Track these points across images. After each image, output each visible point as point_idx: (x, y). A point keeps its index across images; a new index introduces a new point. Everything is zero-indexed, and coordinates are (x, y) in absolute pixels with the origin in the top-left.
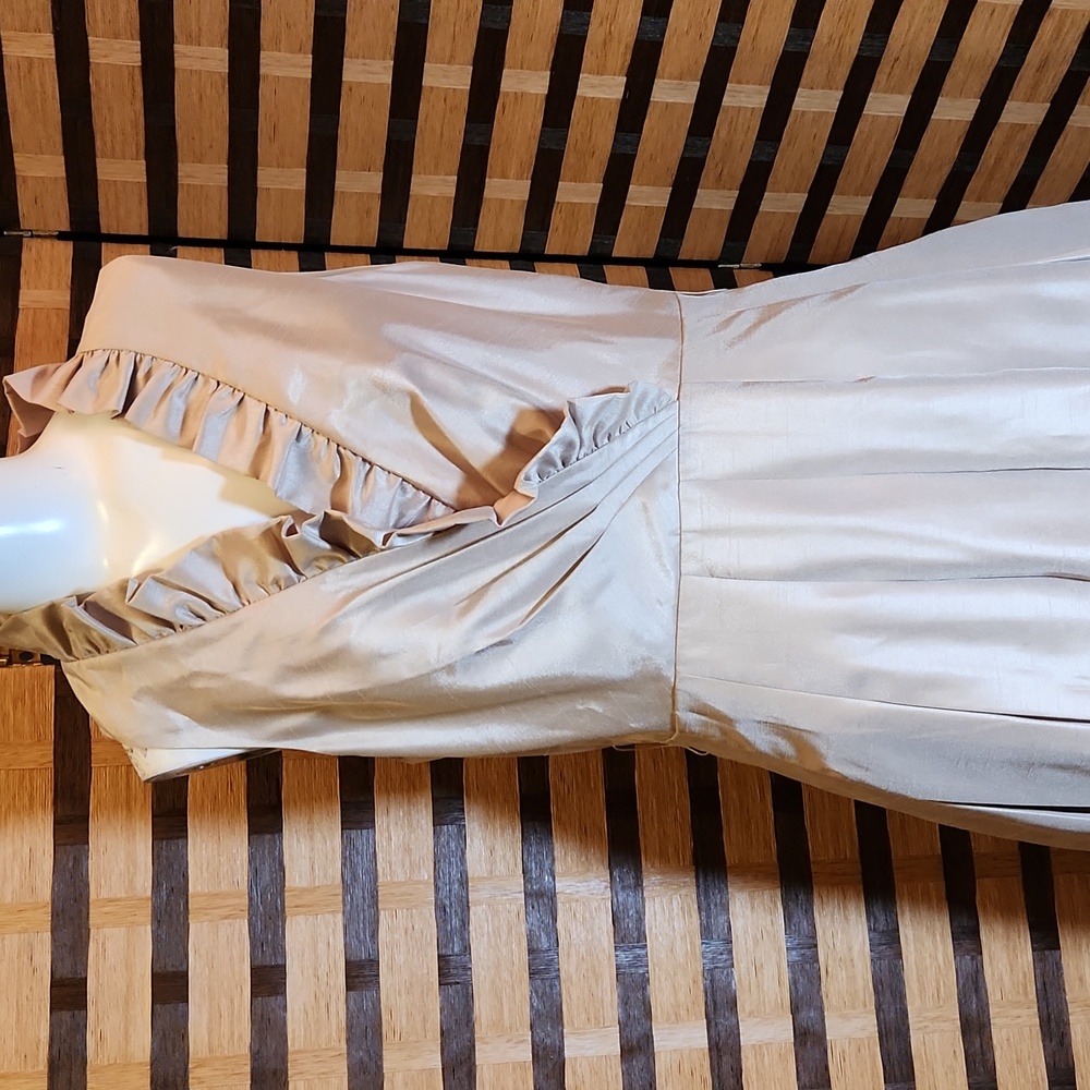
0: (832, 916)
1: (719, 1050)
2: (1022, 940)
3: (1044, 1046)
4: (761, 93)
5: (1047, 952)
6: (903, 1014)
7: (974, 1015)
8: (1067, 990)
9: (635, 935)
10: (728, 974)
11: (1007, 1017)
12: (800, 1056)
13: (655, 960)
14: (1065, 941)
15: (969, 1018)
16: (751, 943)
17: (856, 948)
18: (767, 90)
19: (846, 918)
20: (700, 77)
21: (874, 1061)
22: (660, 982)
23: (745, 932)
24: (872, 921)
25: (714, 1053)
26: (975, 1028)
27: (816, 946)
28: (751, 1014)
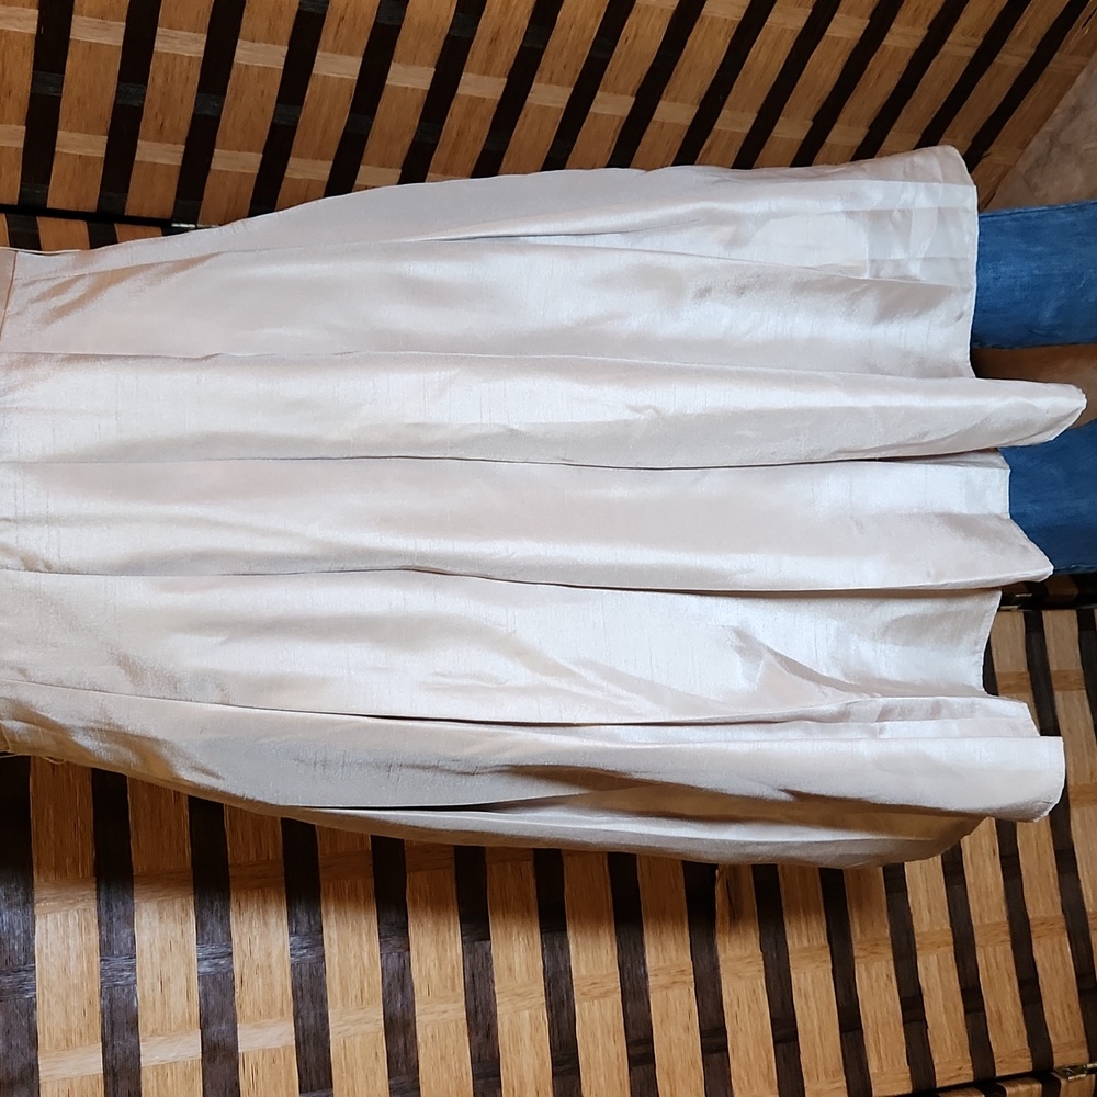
0: (251, 921)
1: (115, 1075)
2: (452, 934)
3: (470, 1041)
4: (196, 41)
5: (476, 944)
6: (324, 1018)
7: (399, 1013)
8: (496, 979)
9: (22, 957)
10: (129, 992)
11: (432, 1013)
12: (207, 1073)
13: (45, 983)
14: (496, 932)
15: (394, 1018)
16: (157, 957)
17: (275, 953)
18: (204, 38)
19: (265, 923)
20: (125, 18)
21: (290, 1071)
22: (49, 1007)
23: (151, 946)
24: (294, 924)
25: (109, 1079)
26: (399, 1029)
27: (231, 954)
28: (154, 1033)
